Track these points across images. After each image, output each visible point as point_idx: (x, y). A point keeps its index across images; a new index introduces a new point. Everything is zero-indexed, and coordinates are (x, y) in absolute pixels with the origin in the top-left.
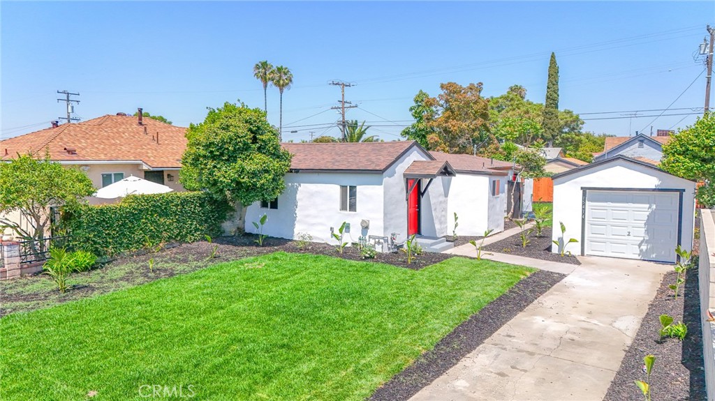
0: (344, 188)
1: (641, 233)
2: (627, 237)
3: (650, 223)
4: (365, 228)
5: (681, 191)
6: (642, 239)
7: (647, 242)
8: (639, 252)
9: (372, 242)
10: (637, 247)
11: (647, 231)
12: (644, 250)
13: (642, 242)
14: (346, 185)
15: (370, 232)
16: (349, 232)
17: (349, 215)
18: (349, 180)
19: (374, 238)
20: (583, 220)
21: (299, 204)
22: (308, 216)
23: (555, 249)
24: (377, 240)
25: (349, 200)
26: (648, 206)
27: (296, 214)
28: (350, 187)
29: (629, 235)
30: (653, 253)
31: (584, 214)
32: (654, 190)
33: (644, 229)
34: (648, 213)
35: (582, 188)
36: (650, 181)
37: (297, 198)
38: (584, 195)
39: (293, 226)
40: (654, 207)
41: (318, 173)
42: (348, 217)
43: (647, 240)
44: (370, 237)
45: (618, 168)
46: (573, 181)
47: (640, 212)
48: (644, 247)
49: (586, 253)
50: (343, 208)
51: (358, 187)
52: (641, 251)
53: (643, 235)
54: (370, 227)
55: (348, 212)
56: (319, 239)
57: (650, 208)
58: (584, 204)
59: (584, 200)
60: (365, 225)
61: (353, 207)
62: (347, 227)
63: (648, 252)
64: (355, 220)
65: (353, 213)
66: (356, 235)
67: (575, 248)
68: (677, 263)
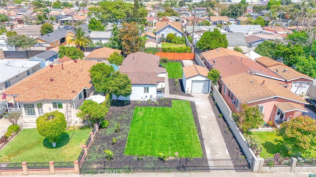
0: (145, 88)
1: (202, 88)
2: (200, 89)
3: (204, 86)
5: (209, 81)
7: (203, 89)
9: (153, 99)
11: (203, 88)
15: (152, 97)
18: (146, 86)
20: (192, 86)
23: (186, 93)
25: (147, 90)
35: (192, 80)
36: (204, 79)
40: (204, 83)
42: (146, 94)
46: (190, 79)
47: (202, 84)
48: (202, 90)
49: (192, 93)
50: (145, 92)
55: (146, 93)
58: (192, 84)
59: (192, 82)
60: (151, 96)
61: (148, 92)
62: (146, 97)
63: (203, 91)
64: (148, 95)
65: (148, 93)
66: (148, 98)
67: (190, 93)
68: (208, 93)
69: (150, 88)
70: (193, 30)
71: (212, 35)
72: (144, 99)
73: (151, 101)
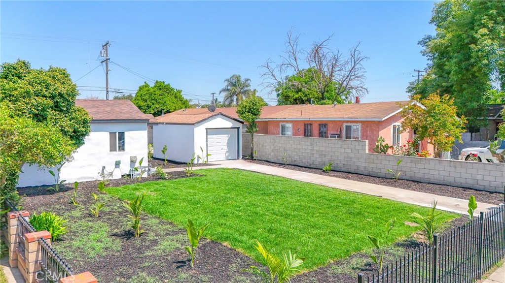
0: (112, 134)
1: (226, 147)
2: (221, 151)
4: (134, 162)
5: (238, 128)
10: (224, 154)
11: (228, 147)
13: (226, 152)
14: (115, 131)
15: (137, 165)
16: (119, 167)
17: (119, 154)
18: (117, 128)
20: (207, 144)
23: (196, 162)
24: (144, 169)
25: (118, 142)
26: (227, 135)
28: (119, 133)
31: (207, 141)
32: (231, 128)
34: (228, 139)
35: (206, 129)
38: (207, 132)
40: (229, 136)
42: (117, 155)
43: (228, 151)
48: (227, 154)
49: (208, 161)
50: (113, 149)
51: (126, 133)
52: (226, 156)
53: (227, 149)
55: (118, 152)
56: (89, 178)
58: (207, 137)
59: (207, 135)
61: (122, 148)
62: (118, 164)
63: (229, 156)
64: (124, 158)
65: (122, 152)
66: (125, 169)
67: (205, 159)
68: (238, 159)
70: (107, 89)
71: (160, 89)
72: (111, 174)
73: (134, 177)
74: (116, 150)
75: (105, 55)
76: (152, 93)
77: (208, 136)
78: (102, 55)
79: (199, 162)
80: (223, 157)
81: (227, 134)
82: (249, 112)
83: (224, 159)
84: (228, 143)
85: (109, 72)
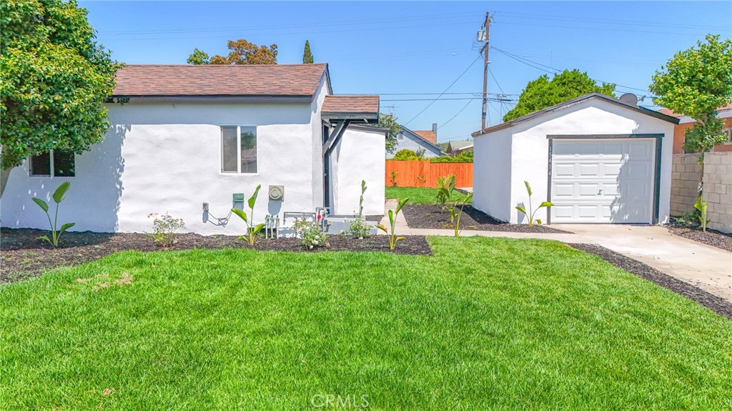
0: (228, 130)
1: (612, 190)
2: (597, 197)
3: (624, 178)
4: (276, 200)
5: (659, 137)
6: (614, 197)
7: (620, 201)
8: (610, 215)
9: (290, 223)
10: (608, 207)
11: (620, 188)
12: (616, 212)
13: (614, 202)
14: (233, 124)
15: (285, 207)
17: (242, 179)
18: (240, 117)
19: (295, 215)
20: (549, 177)
21: (127, 164)
22: (148, 186)
23: (514, 219)
24: (300, 219)
25: (241, 152)
26: (620, 156)
27: (121, 184)
28: (243, 128)
29: (599, 194)
30: (626, 214)
31: (550, 170)
32: (631, 136)
33: (616, 186)
34: (620, 166)
35: (548, 136)
36: (625, 124)
37: (122, 152)
38: (550, 145)
39: (114, 205)
40: (627, 157)
41: (173, 103)
42: (242, 183)
43: (619, 199)
44: (286, 215)
45: (591, 109)
46: (537, 127)
47: (612, 163)
48: (616, 208)
49: (552, 221)
50: (229, 165)
51: (260, 129)
52: (613, 213)
53: (616, 193)
54: (285, 198)
55: (239, 173)
57: (622, 158)
58: (550, 157)
59: (550, 152)
61: (250, 166)
62: (238, 202)
63: (622, 212)
65: (249, 175)
66: (255, 214)
67: (541, 215)
68: (654, 223)
69: (264, 133)
70: (485, 95)
72: (222, 222)
73: (278, 236)
74: (235, 169)
75: (484, 38)
76: (545, 92)
77: (554, 156)
78: (480, 39)
79: (523, 223)
80: (604, 215)
81: (621, 153)
82: (689, 83)
83: (608, 220)
84: (622, 178)
85: (489, 65)
